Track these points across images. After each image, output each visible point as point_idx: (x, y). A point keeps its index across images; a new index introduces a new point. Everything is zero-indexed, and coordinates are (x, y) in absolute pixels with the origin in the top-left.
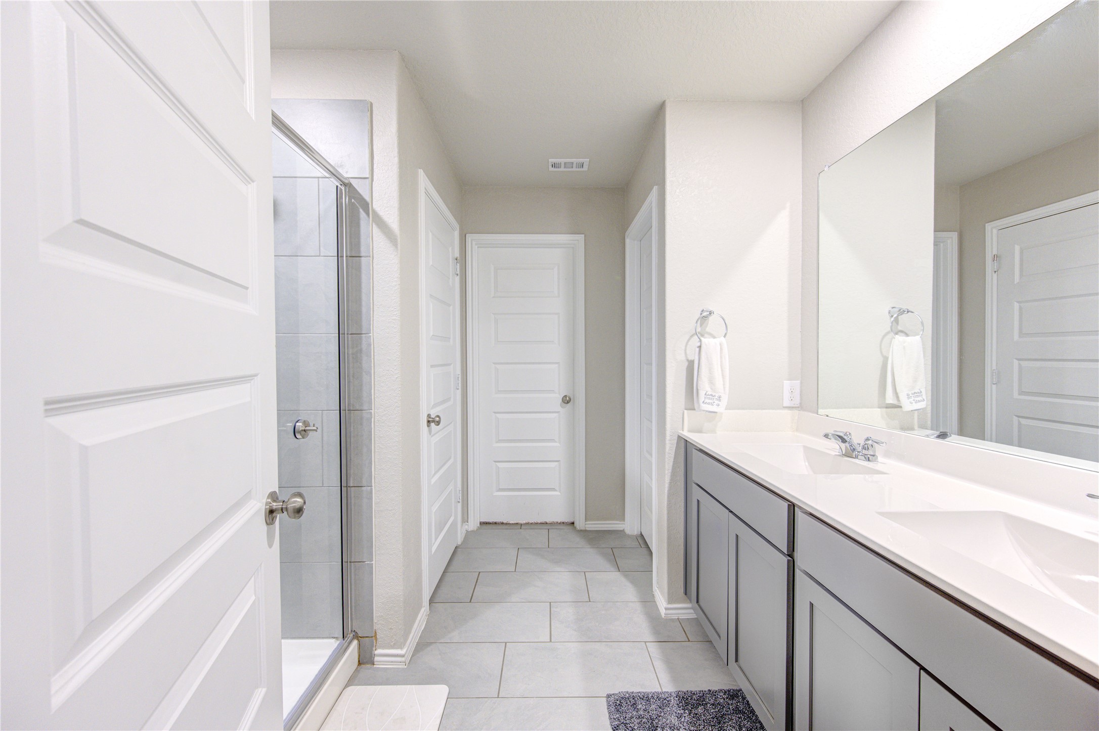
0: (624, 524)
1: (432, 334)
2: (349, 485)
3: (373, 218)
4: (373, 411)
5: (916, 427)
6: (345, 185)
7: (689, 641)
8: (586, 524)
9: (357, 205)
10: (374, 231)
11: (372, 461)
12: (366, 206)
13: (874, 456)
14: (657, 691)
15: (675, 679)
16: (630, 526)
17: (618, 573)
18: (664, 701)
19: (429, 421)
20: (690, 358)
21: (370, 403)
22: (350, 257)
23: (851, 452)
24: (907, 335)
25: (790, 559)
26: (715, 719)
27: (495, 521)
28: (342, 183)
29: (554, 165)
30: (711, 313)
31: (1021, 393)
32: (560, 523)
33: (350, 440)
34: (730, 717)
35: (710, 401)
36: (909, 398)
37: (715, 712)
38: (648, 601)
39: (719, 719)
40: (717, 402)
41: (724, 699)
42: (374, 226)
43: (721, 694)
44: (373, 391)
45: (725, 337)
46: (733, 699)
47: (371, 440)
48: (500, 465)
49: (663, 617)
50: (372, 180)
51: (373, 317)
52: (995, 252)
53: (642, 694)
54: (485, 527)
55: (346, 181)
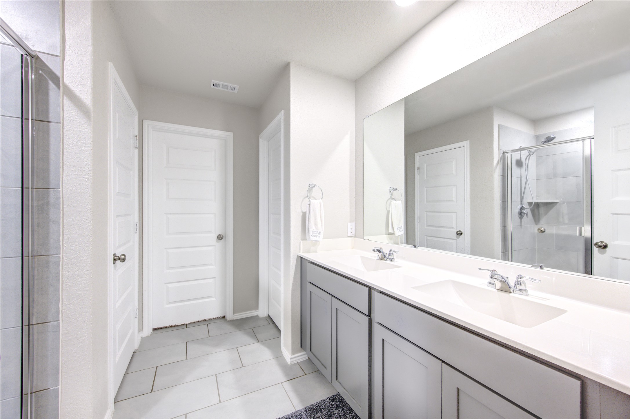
0: (258, 311)
1: (117, 192)
2: (31, 323)
3: (63, 90)
4: (61, 256)
5: (399, 243)
6: (32, 56)
7: (306, 374)
8: (233, 316)
9: (46, 77)
10: (64, 100)
11: (59, 299)
12: (57, 80)
13: (393, 258)
14: (293, 412)
15: (302, 400)
16: (262, 312)
17: (258, 344)
18: (299, 417)
19: (115, 260)
20: (304, 211)
21: (58, 248)
22: (36, 120)
23: (383, 258)
24: (396, 200)
25: (370, 317)
26: (327, 417)
27: (165, 326)
28: (27, 54)
29: (215, 85)
30: (315, 186)
31: (428, 226)
32: (215, 318)
33: (34, 282)
34: (334, 412)
35: (315, 235)
36: (398, 230)
37: (327, 412)
38: (278, 356)
39: (329, 416)
40: (318, 235)
41: (330, 403)
42: (65, 98)
43: (328, 400)
44: (61, 238)
45: (322, 199)
46: (334, 401)
47: (59, 280)
48: (170, 285)
49: (289, 364)
50: (64, 59)
51: (63, 175)
52: (418, 166)
53: (285, 417)
54: (157, 331)
55: (33, 53)
